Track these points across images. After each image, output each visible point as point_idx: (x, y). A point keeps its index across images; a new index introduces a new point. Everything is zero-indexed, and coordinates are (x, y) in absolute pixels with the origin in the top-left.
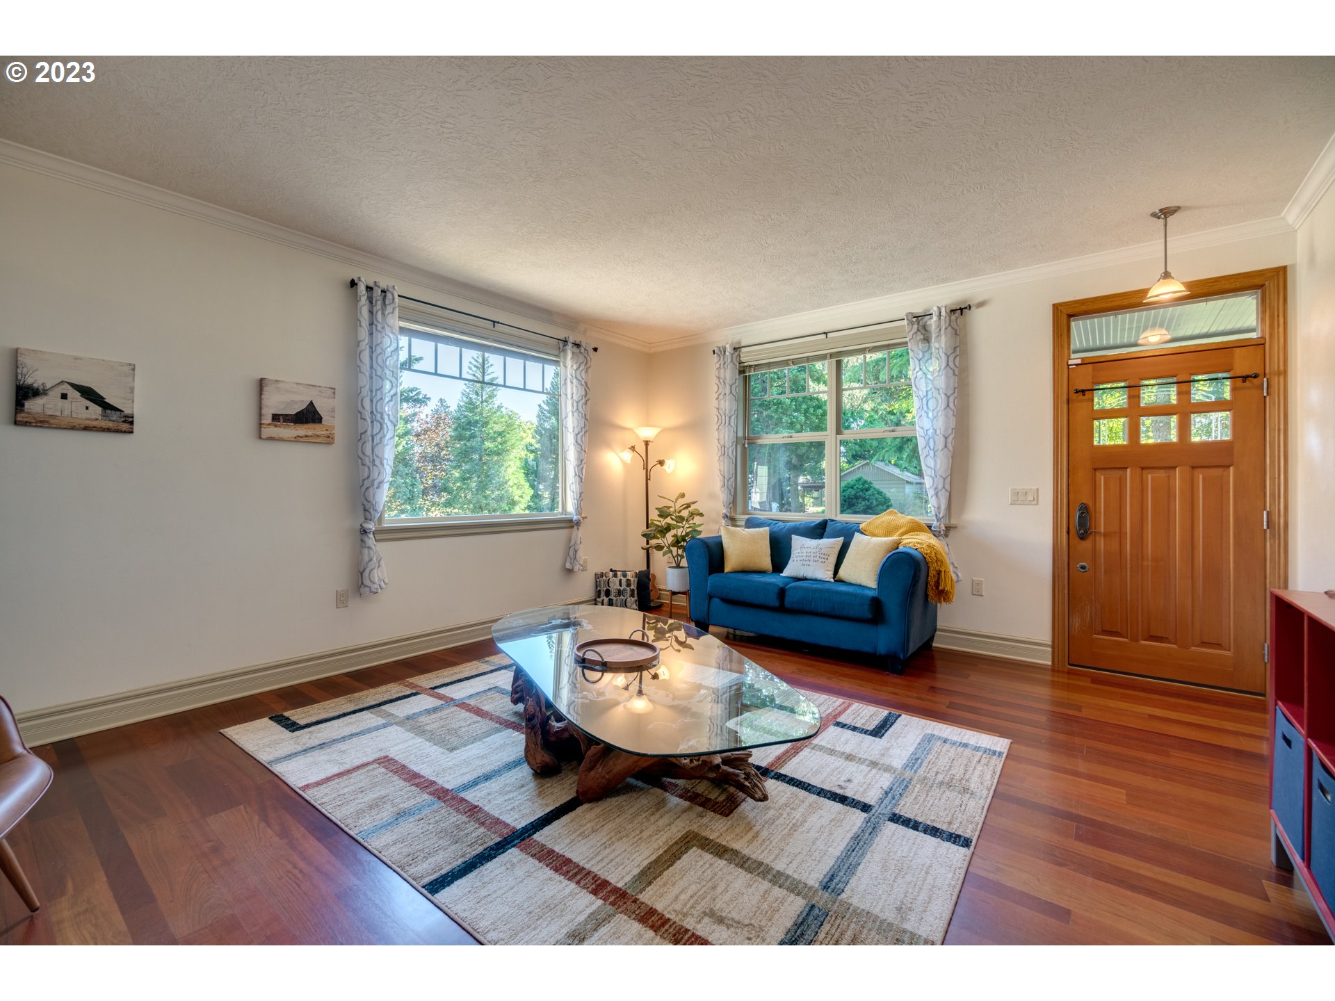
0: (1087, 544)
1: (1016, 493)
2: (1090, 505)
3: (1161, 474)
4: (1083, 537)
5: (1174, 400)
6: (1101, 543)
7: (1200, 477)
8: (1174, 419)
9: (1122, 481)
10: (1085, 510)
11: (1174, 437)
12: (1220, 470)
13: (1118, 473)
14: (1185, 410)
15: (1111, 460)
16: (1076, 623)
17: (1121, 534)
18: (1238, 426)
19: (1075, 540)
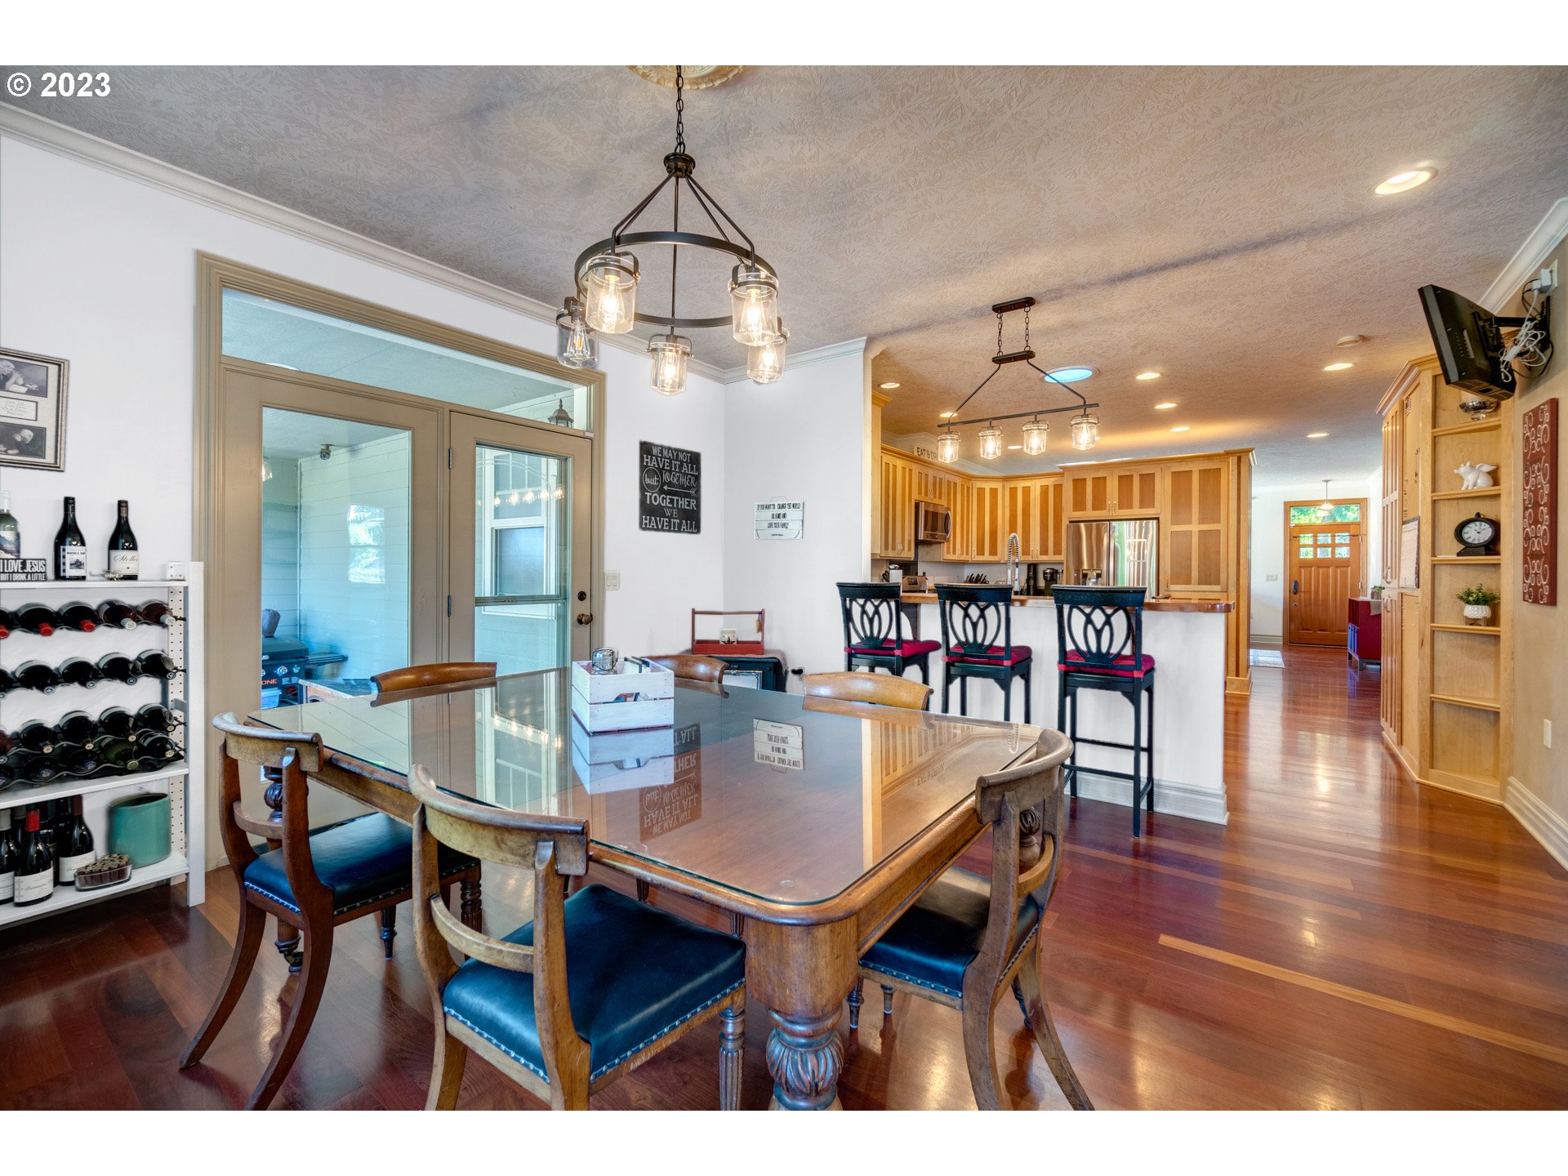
0: (1297, 596)
1: (1268, 576)
2: (1298, 580)
3: (1325, 569)
4: (1295, 593)
5: (1330, 542)
6: (1303, 595)
7: (1321, 570)
8: (1330, 549)
9: (1311, 571)
10: (1296, 582)
11: (1330, 556)
12: (1345, 568)
13: (1308, 569)
14: (1334, 546)
15: (1306, 565)
16: (1293, 627)
17: (1310, 592)
18: (1352, 552)
19: (1292, 595)
